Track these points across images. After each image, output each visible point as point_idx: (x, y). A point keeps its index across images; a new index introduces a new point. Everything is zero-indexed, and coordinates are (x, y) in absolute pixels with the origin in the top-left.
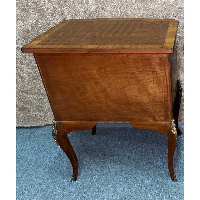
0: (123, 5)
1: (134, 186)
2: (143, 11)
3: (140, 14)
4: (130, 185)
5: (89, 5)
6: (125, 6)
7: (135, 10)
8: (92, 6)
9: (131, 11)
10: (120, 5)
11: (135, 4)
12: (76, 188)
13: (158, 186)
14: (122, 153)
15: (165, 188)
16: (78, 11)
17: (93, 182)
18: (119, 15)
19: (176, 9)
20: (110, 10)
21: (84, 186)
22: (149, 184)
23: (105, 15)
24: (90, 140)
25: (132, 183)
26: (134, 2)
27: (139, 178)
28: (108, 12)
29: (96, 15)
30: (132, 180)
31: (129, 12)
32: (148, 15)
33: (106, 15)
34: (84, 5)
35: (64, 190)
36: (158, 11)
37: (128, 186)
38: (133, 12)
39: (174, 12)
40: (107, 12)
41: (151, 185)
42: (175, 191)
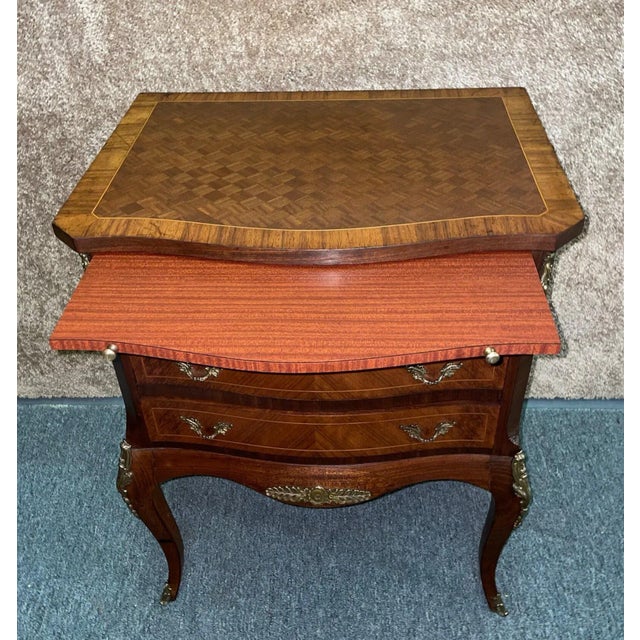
0: (197, 40)
1: (250, 611)
2: (264, 61)
3: (254, 72)
4: (238, 607)
5: (85, 41)
6: (206, 45)
7: (240, 57)
8: (94, 46)
9: (224, 60)
10: (187, 40)
11: (238, 38)
12: (77, 618)
13: (321, 613)
14: (206, 497)
15: (344, 618)
16: (48, 62)
17: (126, 596)
18: (185, 74)
19: (376, 52)
20: (155, 57)
21: (98, 610)
22: (293, 604)
23: (140, 74)
24: (107, 450)
25: (242, 601)
26: (235, 31)
27: (262, 584)
28: (149, 65)
29: (108, 74)
30: (241, 591)
31: (217, 63)
32: (283, 75)
33: (143, 73)
34: (67, 44)
35: (40, 624)
36: (315, 60)
37: (231, 611)
38: (231, 64)
39: (368, 61)
40: (145, 66)
41: (300, 610)
42: (374, 632)
